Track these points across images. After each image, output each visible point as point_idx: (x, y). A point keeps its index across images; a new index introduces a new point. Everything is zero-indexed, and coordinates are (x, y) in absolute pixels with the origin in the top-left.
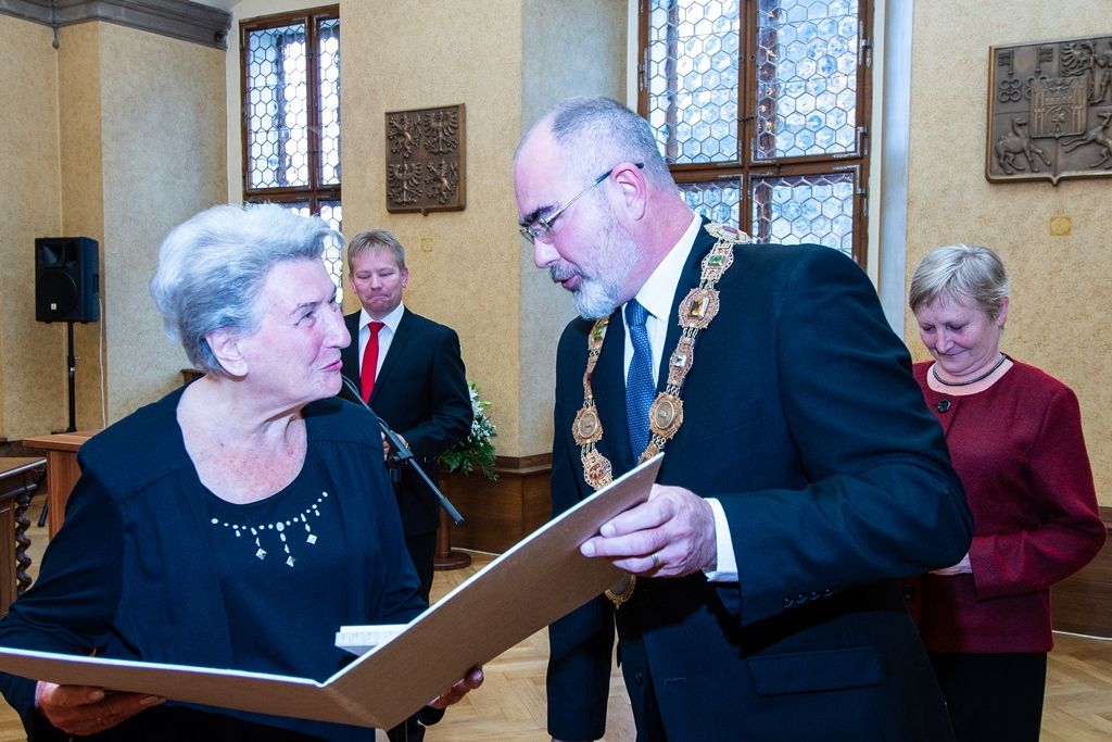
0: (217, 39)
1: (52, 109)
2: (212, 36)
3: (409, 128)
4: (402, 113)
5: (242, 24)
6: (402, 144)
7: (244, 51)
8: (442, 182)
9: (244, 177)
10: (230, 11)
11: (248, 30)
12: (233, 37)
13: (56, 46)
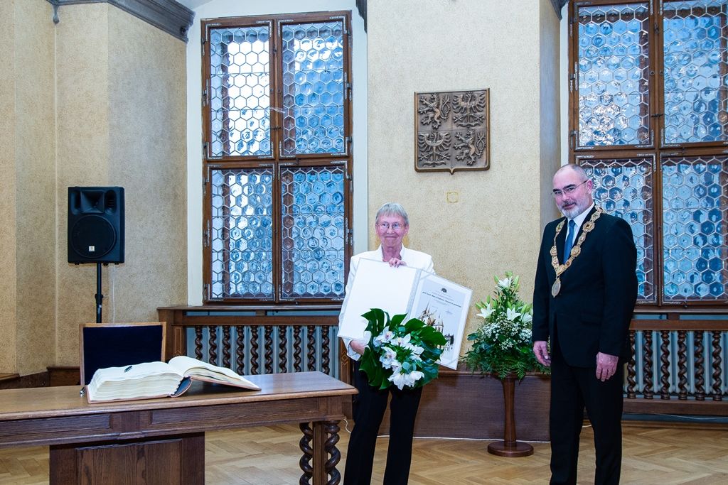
0: (181, 32)
1: (52, 76)
2: (179, 30)
3: (438, 105)
4: (432, 94)
5: (203, 23)
6: (432, 118)
7: (206, 44)
8: (469, 148)
9: (205, 147)
10: (193, 10)
11: (210, 28)
12: (194, 33)
13: (56, 21)
